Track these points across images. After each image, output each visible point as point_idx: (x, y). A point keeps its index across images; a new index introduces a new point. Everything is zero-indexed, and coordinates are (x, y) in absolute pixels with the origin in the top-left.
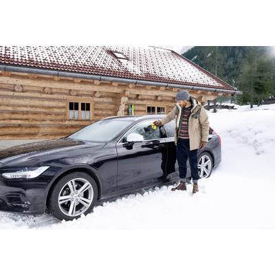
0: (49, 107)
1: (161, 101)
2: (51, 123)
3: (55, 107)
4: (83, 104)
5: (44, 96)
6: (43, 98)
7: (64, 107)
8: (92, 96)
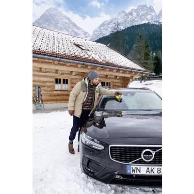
0: (44, 82)
1: (109, 78)
2: (45, 92)
3: (47, 82)
4: (64, 80)
5: (41, 74)
6: (40, 75)
7: (53, 82)
8: (69, 74)
